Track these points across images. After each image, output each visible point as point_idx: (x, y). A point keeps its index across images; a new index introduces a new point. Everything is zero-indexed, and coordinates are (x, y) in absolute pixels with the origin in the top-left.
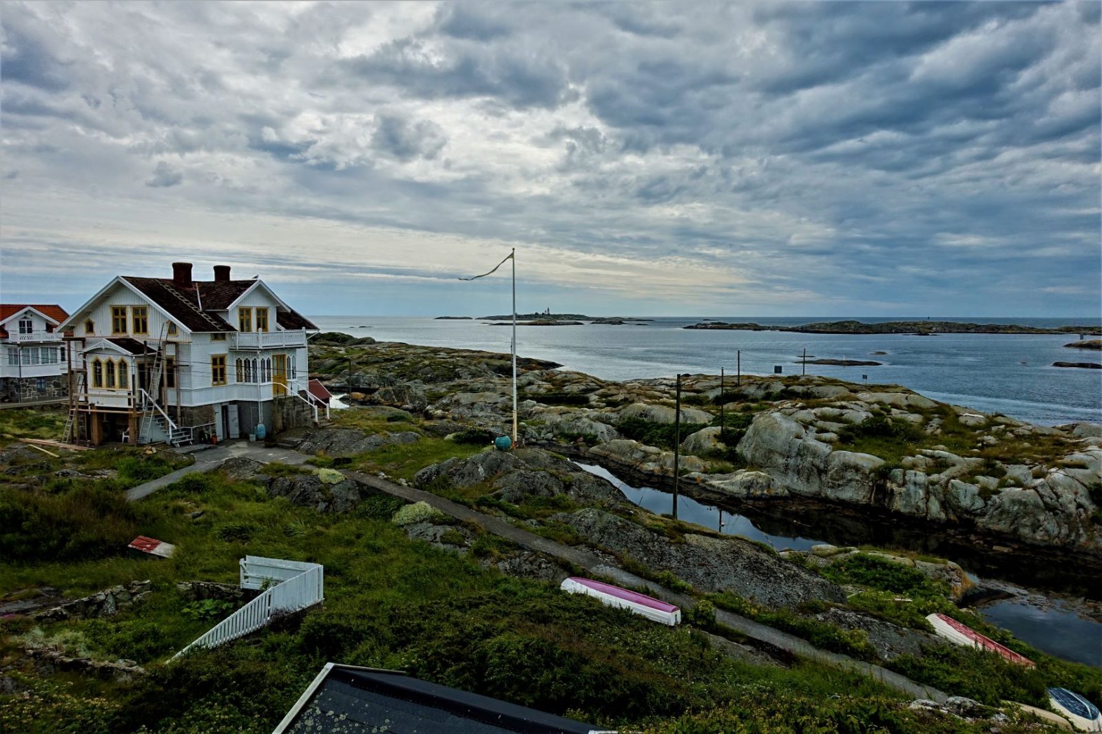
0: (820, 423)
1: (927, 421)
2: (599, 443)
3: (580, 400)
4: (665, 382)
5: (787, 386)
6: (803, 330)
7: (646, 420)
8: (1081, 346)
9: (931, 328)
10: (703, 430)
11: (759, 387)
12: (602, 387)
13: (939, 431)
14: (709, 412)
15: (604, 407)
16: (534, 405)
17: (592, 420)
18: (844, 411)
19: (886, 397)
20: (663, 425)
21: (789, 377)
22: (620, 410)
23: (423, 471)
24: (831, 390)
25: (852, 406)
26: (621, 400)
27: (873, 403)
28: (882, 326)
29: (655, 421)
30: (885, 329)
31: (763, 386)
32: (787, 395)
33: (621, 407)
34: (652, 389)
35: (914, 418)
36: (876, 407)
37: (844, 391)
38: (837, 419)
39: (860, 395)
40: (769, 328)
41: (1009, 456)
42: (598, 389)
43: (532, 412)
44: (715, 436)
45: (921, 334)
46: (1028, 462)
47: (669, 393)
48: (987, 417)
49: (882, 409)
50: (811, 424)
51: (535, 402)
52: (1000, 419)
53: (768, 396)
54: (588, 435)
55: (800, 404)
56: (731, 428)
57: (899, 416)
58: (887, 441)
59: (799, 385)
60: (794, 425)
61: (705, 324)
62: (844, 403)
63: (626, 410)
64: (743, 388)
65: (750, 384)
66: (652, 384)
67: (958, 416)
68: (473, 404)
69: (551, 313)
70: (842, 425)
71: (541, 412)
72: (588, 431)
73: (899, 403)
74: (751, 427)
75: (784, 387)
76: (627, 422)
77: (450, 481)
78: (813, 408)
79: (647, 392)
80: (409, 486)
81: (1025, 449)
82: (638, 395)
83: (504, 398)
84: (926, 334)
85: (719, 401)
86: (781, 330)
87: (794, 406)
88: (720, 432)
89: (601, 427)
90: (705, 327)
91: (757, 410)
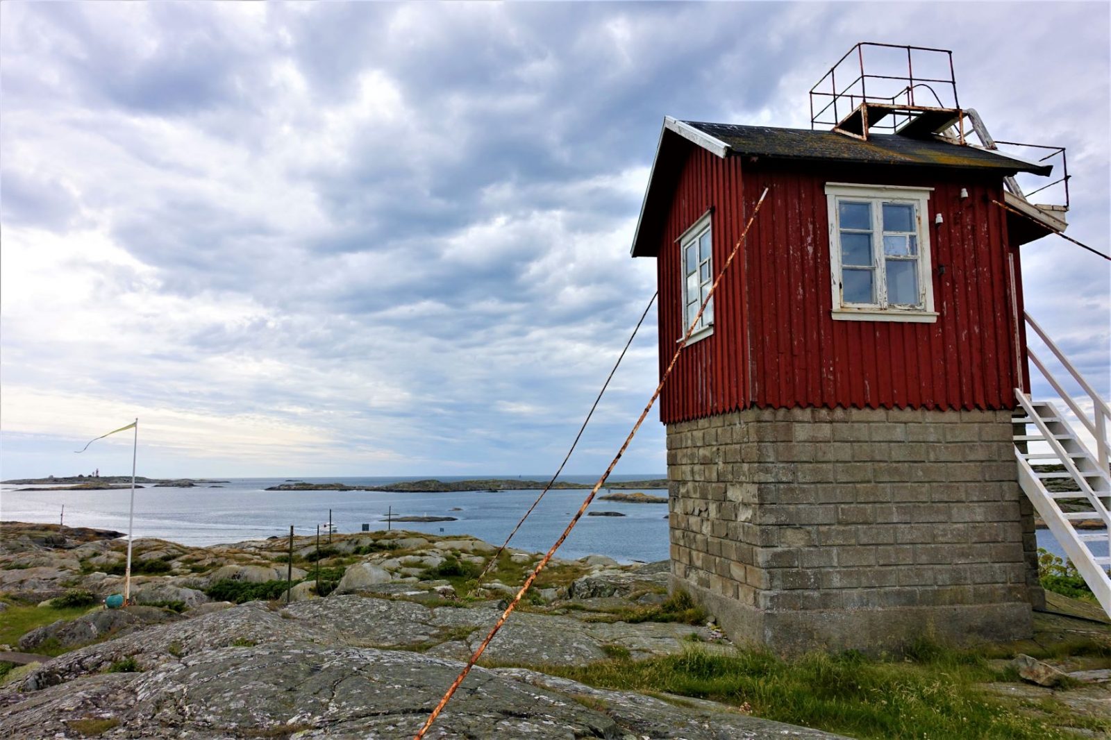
0: (404, 570)
1: (488, 561)
2: (186, 610)
3: (160, 568)
4: (254, 544)
5: (375, 540)
6: (388, 489)
7: (239, 581)
8: (609, 499)
9: (499, 486)
10: (299, 585)
11: (350, 542)
12: (185, 553)
13: (496, 569)
14: (303, 569)
15: (189, 573)
16: (104, 578)
17: (178, 586)
18: (424, 558)
19: (457, 545)
20: (257, 585)
21: (376, 533)
22: (210, 574)
23: (28, 635)
24: (412, 542)
25: (430, 553)
26: (208, 565)
27: (446, 550)
28: (458, 484)
29: (249, 580)
30: (461, 487)
31: (353, 542)
32: (375, 548)
33: (210, 571)
34: (241, 551)
35: (479, 560)
36: (449, 552)
37: (423, 542)
38: (418, 565)
39: (436, 544)
40: (354, 488)
41: (542, 583)
42: (180, 556)
43: (102, 585)
44: (310, 590)
45: (491, 490)
46: (555, 585)
47: (260, 555)
48: (531, 556)
49: (453, 554)
50: (396, 571)
51: (105, 574)
52: (540, 556)
53: (357, 551)
54: (174, 603)
55: (387, 555)
56: (325, 581)
57: (467, 559)
58: (457, 580)
59: (385, 539)
60: (382, 572)
61: (289, 486)
62: (423, 551)
63: (216, 573)
64: (334, 544)
65: (342, 540)
66: (241, 547)
67: (510, 556)
68: (22, 582)
69: (101, 475)
70: (421, 570)
71: (114, 584)
72: (174, 598)
73: (466, 548)
74: (344, 579)
75: (372, 542)
76: (219, 585)
77: (60, 642)
78: (398, 556)
79: (237, 555)
80: (13, 651)
81: (554, 577)
82: (227, 558)
83: (64, 573)
84: (495, 491)
85: (311, 558)
86: (367, 490)
87: (381, 557)
88: (315, 585)
89: (189, 593)
90: (288, 488)
91: (349, 563)
